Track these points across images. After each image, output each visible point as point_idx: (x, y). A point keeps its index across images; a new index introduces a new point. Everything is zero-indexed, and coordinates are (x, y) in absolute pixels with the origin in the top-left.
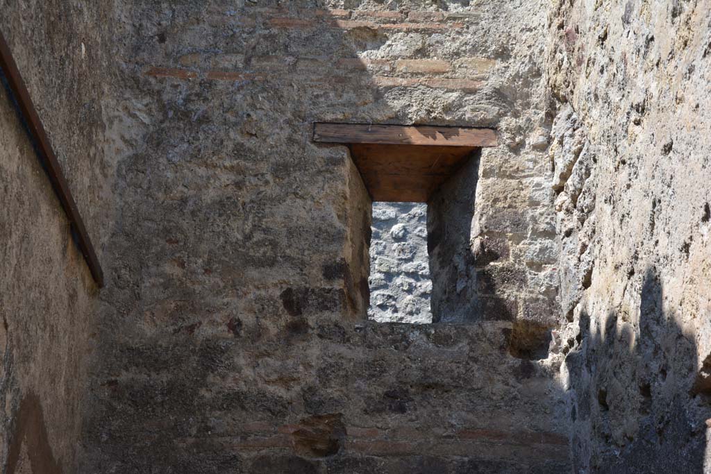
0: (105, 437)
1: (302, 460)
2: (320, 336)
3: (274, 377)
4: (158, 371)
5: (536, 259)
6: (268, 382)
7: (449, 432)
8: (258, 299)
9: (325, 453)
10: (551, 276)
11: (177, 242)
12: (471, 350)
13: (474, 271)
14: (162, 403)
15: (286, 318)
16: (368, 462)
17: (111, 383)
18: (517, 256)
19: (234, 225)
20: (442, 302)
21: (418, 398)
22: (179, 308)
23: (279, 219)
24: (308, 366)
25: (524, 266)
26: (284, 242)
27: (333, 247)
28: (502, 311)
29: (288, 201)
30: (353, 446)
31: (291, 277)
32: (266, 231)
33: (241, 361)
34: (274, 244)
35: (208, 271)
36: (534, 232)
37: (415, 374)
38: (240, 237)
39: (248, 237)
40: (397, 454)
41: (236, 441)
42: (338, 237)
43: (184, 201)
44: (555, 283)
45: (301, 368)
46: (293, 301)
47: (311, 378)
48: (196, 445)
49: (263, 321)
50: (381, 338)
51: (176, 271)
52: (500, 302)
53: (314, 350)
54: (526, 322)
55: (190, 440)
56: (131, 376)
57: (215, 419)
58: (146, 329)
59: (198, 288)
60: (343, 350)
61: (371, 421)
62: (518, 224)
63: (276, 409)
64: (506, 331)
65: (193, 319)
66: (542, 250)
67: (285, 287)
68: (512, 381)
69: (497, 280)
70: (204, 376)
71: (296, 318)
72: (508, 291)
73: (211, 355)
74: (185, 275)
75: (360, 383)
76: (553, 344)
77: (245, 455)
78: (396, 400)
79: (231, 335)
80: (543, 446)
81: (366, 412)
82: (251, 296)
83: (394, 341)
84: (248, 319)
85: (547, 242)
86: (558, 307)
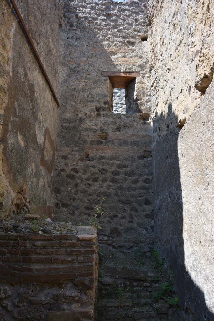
0: (61, 136)
1: (100, 141)
2: (103, 116)
3: (94, 125)
4: (71, 123)
5: (147, 101)
6: (93, 126)
7: (129, 135)
8: (90, 109)
9: (104, 140)
10: (150, 104)
11: (74, 97)
12: (134, 119)
13: (135, 103)
14: (72, 130)
15: (96, 113)
16: (113, 141)
17: (62, 126)
18: (143, 100)
19: (85, 93)
20: (128, 109)
21: (123, 129)
22: (74, 111)
23: (94, 92)
24: (101, 122)
25: (145, 102)
26: (95, 97)
27: (105, 98)
28: (140, 111)
29: (96, 89)
30: (110, 138)
31: (97, 104)
32: (92, 95)
33: (87, 121)
34: (94, 98)
35: (80, 103)
36: (147, 95)
37: (122, 124)
38: (86, 96)
39: (88, 96)
40: (119, 140)
41: (87, 137)
42: (107, 96)
43: (75, 89)
44: (151, 106)
45: (99, 123)
46: (97, 109)
47: (101, 125)
48: (79, 138)
49: (91, 113)
50: (115, 117)
51: (74, 103)
52: (140, 109)
53: (102, 119)
54: (145, 113)
55: (78, 137)
56: (66, 124)
57: (83, 133)
58: (68, 115)
59: (78, 107)
60: (108, 119)
61: (113, 133)
62: (144, 93)
63: (95, 131)
64: (141, 115)
65: (77, 113)
66: (148, 99)
67: (96, 106)
68: (142, 125)
69: (139, 105)
70: (80, 125)
71: (98, 113)
72: (141, 107)
73: (81, 120)
74: (75, 104)
75: (111, 126)
76: (150, 118)
77: (88, 140)
78: (118, 129)
79: (85, 116)
80: (147, 138)
81: (112, 131)
82: (89, 108)
83: (118, 117)
84: (88, 113)
85: (149, 97)
86: (151, 110)
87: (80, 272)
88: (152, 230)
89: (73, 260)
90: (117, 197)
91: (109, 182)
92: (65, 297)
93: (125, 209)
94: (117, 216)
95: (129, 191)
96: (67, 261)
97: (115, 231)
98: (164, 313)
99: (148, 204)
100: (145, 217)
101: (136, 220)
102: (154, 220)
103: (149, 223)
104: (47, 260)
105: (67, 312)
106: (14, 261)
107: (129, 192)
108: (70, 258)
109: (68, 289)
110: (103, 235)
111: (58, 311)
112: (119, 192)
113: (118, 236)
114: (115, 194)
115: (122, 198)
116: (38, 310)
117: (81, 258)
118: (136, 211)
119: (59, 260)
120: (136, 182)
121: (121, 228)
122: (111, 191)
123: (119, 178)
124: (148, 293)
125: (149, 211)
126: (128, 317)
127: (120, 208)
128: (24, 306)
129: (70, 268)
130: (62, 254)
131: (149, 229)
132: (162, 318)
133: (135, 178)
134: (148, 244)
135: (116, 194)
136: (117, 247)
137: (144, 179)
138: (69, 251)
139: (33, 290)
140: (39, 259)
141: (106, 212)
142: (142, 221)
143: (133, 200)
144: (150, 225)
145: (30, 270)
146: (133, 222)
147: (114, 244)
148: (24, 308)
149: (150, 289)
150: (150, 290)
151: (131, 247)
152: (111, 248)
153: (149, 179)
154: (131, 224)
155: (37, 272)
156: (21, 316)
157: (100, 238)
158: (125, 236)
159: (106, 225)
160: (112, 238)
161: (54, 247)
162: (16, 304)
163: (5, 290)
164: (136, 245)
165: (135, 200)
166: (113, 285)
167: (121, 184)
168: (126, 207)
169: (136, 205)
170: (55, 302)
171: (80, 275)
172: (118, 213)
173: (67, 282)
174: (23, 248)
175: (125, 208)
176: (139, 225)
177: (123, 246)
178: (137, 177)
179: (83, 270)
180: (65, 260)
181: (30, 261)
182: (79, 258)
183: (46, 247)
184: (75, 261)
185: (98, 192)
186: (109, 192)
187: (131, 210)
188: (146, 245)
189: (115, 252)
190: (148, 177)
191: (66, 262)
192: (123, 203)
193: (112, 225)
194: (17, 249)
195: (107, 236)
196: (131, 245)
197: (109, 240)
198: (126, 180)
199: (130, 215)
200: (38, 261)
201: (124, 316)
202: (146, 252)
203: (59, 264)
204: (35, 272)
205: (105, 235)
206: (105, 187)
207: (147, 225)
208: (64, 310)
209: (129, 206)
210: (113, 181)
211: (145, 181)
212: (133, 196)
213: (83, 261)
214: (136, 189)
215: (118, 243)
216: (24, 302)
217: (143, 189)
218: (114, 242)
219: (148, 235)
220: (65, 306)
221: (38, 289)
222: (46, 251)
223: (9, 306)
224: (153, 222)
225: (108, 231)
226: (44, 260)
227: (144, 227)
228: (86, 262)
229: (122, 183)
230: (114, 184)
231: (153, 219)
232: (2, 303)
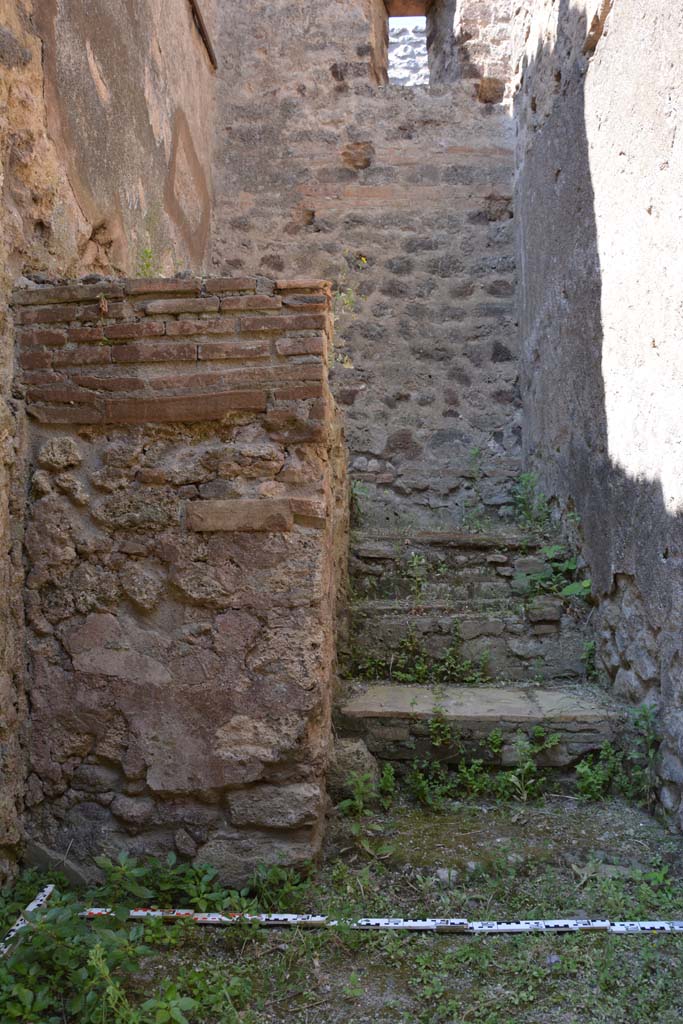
0: (227, 161)
1: (348, 170)
2: (357, 93)
3: (328, 120)
4: (255, 120)
5: (497, 38)
6: (324, 124)
7: (440, 150)
8: (316, 71)
9: (362, 168)
10: (506, 48)
11: (261, 37)
12: (454, 98)
13: (456, 49)
14: (260, 139)
15: (334, 83)
16: (388, 169)
17: (228, 129)
18: (484, 36)
19: (297, 24)
20: (440, 74)
21: (420, 130)
22: (265, 80)
23: (326, 17)
24: (349, 112)
25: (488, 42)
26: (330, 33)
27: (363, 35)
28: (474, 72)
29: (332, 5)
30: (379, 160)
31: (336, 56)
32: (318, 26)
33: (307, 111)
34: (324, 35)
35: (282, 55)
36: (496, 18)
37: (417, 114)
38: (301, 31)
39: (307, 31)
40: (406, 164)
41: (307, 160)
42: (365, 28)
43: (263, 9)
44: (508, 53)
45: (345, 114)
46: (337, 72)
47: (352, 120)
48: (283, 163)
49: (319, 85)
50: (396, 93)
51: (262, 57)
52: (472, 67)
53: (353, 102)
54: (489, 79)
55: (279, 161)
56: (239, 124)
57: (296, 148)
58: (246, 94)
59: (277, 66)
60: (371, 101)
61: (390, 145)
62: (485, 13)
63: (330, 141)
64: (477, 86)
65: (275, 87)
66: (501, 31)
67: (333, 63)
68: (479, 117)
69: (471, 52)
70: (284, 122)
71: (342, 83)
72: (478, 59)
73: (287, 108)
74: (268, 59)
75: (384, 122)
76: (505, 93)
77: (312, 168)
78: (406, 131)
79: (299, 96)
80: (498, 156)
81: (387, 139)
82: (310, 70)
83: (404, 94)
84: (310, 85)
85: (503, 25)
86: (510, 68)
87: (281, 386)
88: (515, 438)
89: (262, 349)
90: (406, 339)
91: (380, 293)
92: (240, 459)
93: (430, 377)
94: (407, 398)
95: (444, 321)
96: (243, 351)
97: (403, 443)
98: (548, 618)
99: (501, 361)
100: (492, 399)
101: (466, 409)
102: (521, 410)
103: (508, 418)
104: (184, 352)
105: (245, 500)
106: (88, 361)
107: (444, 324)
108: (251, 345)
109: (249, 440)
110: (364, 453)
111: (219, 498)
112: (413, 323)
113: (411, 458)
114: (400, 331)
115: (422, 342)
116: (160, 500)
117: (285, 343)
118: (466, 380)
119: (219, 351)
120: (463, 292)
121: (422, 432)
122: (388, 321)
123: (410, 282)
124: (501, 583)
125: (507, 381)
126: (439, 632)
127: (417, 371)
128: (121, 488)
129: (252, 374)
130: (228, 334)
131: (505, 435)
132: (544, 635)
133: (460, 280)
134: (506, 482)
135: (404, 331)
136: (408, 491)
137: (489, 282)
138: (247, 323)
139: (146, 449)
140: (159, 349)
141: (373, 386)
142: (485, 412)
143: (457, 346)
144: (511, 425)
145: (135, 384)
146: (456, 415)
147: (399, 482)
148: (122, 493)
149: (506, 570)
150: (507, 574)
151: (454, 490)
152: (389, 494)
153: (505, 283)
154: (451, 420)
155: (155, 389)
156: (114, 515)
157: (356, 464)
158: (432, 457)
159: (375, 426)
160: (394, 464)
161: (204, 316)
162: (99, 482)
163: (65, 444)
164: (466, 484)
165: (462, 346)
166: (393, 560)
167: (417, 299)
168: (434, 368)
169: (464, 362)
170: (211, 476)
171: (284, 396)
172: (410, 389)
173: (245, 419)
174: (114, 321)
175: (432, 373)
176: (476, 424)
177: (426, 489)
178: (468, 276)
179: (290, 378)
180: (237, 350)
181: (133, 360)
182: (277, 343)
183: (180, 318)
184: (266, 354)
185: (349, 324)
186: (381, 323)
187: (451, 376)
188: (500, 483)
189: (401, 507)
190: (503, 278)
191: (239, 356)
192: (425, 355)
193: (393, 423)
194: (97, 327)
195: (377, 457)
196: (453, 483)
197: (383, 470)
198: (433, 286)
199: (448, 392)
200: (158, 359)
201: (426, 629)
202: (498, 506)
203: (219, 365)
204: (151, 388)
205: (370, 455)
206: (367, 310)
207: (499, 424)
208: (239, 496)
209: (442, 366)
210: (393, 290)
211: (493, 290)
212: (455, 335)
213: (290, 351)
214: (464, 313)
215: (413, 479)
216: (121, 477)
217: (486, 315)
218: (400, 476)
219: (505, 453)
220: (240, 486)
221: (161, 444)
222: (182, 327)
223: (80, 489)
224: (518, 417)
225: (379, 444)
226: (175, 352)
227: (489, 429)
228: (300, 354)
229: (420, 296)
230: (396, 300)
231: (519, 406)
232: (58, 481)
